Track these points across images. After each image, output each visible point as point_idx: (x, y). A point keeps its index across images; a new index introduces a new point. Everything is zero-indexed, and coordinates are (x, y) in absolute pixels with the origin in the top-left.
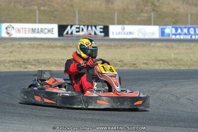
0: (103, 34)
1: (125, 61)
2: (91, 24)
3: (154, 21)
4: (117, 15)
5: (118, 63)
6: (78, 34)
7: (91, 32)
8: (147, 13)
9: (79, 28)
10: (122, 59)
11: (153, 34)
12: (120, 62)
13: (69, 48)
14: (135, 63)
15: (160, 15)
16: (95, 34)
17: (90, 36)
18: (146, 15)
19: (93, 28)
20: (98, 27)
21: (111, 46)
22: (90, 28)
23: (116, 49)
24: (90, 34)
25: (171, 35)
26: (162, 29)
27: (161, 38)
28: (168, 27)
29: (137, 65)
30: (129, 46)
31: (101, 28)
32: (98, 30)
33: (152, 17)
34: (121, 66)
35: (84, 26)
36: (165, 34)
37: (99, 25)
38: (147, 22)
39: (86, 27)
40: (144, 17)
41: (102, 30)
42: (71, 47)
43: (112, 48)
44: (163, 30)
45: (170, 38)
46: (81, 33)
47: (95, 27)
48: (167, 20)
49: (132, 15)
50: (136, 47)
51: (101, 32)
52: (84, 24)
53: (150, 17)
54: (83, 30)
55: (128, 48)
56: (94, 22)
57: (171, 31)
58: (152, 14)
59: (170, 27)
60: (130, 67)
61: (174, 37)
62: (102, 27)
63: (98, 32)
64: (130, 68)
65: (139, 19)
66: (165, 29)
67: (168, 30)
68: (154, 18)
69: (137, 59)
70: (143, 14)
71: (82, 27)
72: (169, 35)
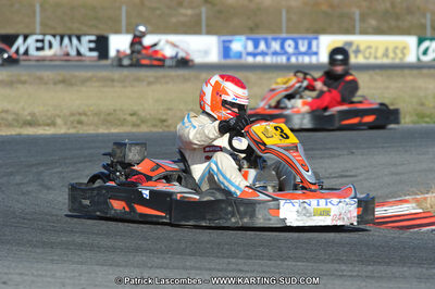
0: (95, 54)
1: (143, 114)
2: (69, 32)
3: (207, 26)
4: (127, 12)
5: (129, 118)
6: (41, 53)
7: (69, 49)
8: (192, 8)
9: (42, 41)
10: (136, 108)
11: (206, 53)
12: (131, 115)
13: (20, 86)
14: (164, 117)
15: (220, 12)
16: (79, 53)
17: (66, 58)
18: (189, 12)
19: (75, 41)
20: (85, 39)
21: (113, 80)
22: (66, 40)
23: (124, 87)
24: (68, 55)
25: (244, 55)
26: (224, 41)
27: (223, 61)
28: (238, 37)
29: (170, 122)
30: (152, 79)
31: (90, 41)
32: (85, 45)
33: (204, 16)
34: (134, 125)
35: (54, 36)
36: (232, 54)
37: (85, 35)
38: (193, 28)
39: (58, 38)
40: (185, 15)
41: (92, 45)
42: (24, 83)
43: (116, 84)
44: (227, 44)
45: (242, 61)
46: (47, 53)
47: (79, 38)
48: (236, 22)
49: (158, 12)
50: (167, 83)
51: (91, 50)
52: (53, 32)
53: (199, 16)
54: (51, 46)
55: (150, 84)
56: (76, 27)
57: (245, 48)
58: (203, 9)
59: (243, 38)
60: (154, 126)
61: (250, 60)
62: (93, 38)
63: (84, 50)
64: (155, 130)
65: (174, 20)
66: (230, 41)
67: (239, 44)
68: (207, 18)
69: (169, 109)
70: (183, 11)
71: (48, 38)
72: (240, 55)
